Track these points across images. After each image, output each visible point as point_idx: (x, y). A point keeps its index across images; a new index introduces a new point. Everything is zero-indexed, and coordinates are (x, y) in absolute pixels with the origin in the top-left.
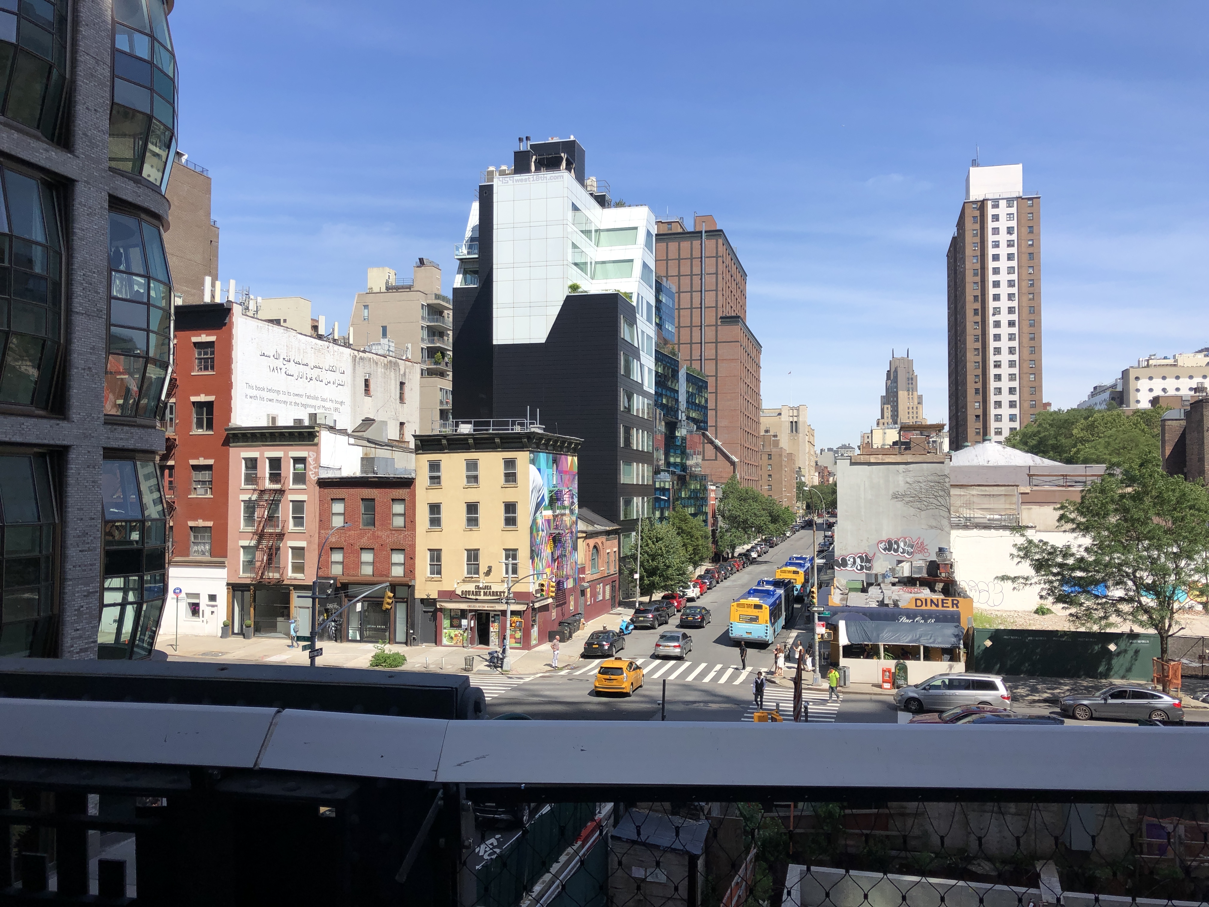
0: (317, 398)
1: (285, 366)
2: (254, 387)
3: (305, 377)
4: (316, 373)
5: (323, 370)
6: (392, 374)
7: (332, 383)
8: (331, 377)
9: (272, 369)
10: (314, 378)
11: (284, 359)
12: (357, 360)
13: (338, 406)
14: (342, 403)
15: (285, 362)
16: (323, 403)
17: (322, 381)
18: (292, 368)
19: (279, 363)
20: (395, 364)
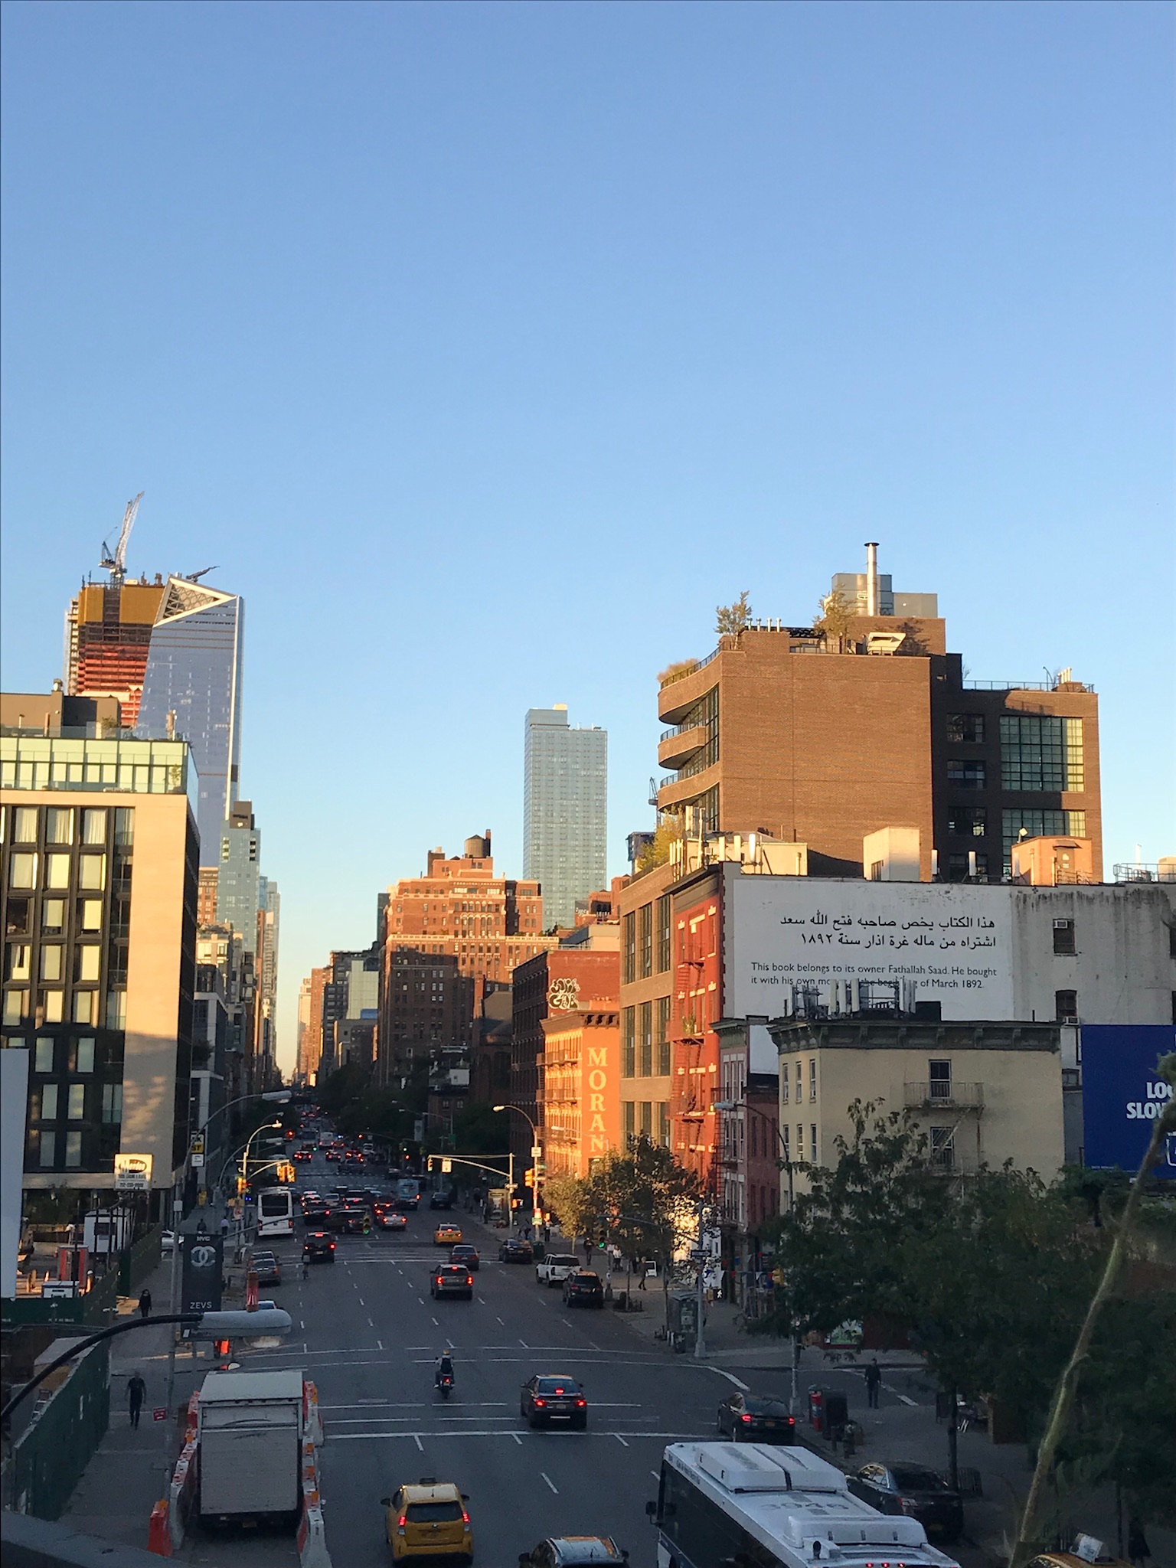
0: (921, 970)
1: (840, 932)
2: (770, 968)
3: (887, 941)
4: (915, 933)
5: (936, 927)
6: (1145, 912)
7: (958, 943)
8: (958, 934)
9: (808, 938)
10: (910, 941)
11: (835, 922)
12: (1029, 901)
13: (980, 977)
14: (985, 973)
15: (837, 926)
16: (936, 977)
17: (932, 943)
18: (855, 932)
19: (825, 929)
20: (1150, 894)
